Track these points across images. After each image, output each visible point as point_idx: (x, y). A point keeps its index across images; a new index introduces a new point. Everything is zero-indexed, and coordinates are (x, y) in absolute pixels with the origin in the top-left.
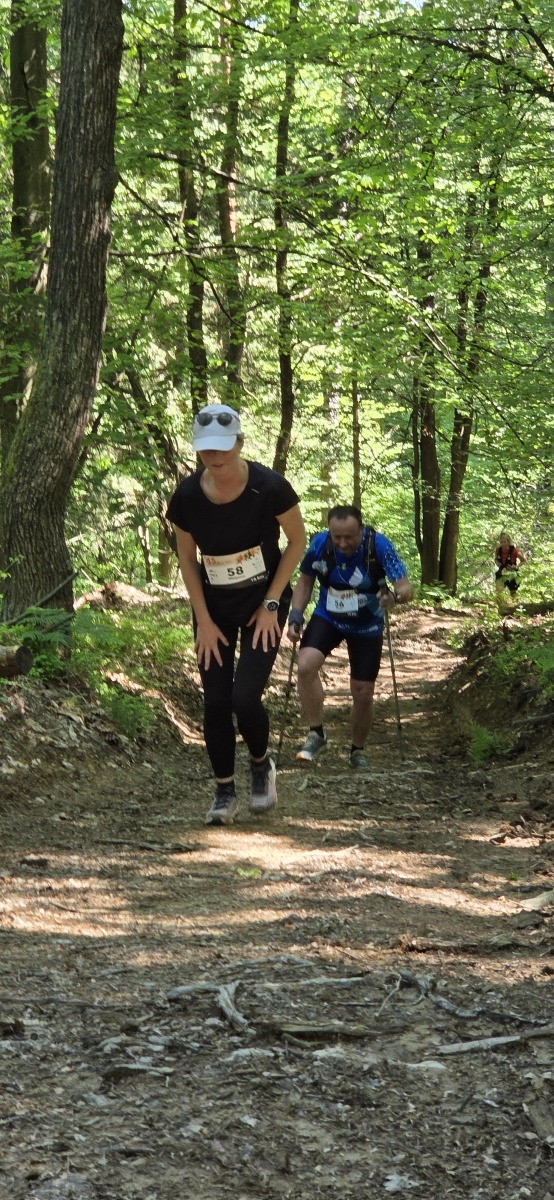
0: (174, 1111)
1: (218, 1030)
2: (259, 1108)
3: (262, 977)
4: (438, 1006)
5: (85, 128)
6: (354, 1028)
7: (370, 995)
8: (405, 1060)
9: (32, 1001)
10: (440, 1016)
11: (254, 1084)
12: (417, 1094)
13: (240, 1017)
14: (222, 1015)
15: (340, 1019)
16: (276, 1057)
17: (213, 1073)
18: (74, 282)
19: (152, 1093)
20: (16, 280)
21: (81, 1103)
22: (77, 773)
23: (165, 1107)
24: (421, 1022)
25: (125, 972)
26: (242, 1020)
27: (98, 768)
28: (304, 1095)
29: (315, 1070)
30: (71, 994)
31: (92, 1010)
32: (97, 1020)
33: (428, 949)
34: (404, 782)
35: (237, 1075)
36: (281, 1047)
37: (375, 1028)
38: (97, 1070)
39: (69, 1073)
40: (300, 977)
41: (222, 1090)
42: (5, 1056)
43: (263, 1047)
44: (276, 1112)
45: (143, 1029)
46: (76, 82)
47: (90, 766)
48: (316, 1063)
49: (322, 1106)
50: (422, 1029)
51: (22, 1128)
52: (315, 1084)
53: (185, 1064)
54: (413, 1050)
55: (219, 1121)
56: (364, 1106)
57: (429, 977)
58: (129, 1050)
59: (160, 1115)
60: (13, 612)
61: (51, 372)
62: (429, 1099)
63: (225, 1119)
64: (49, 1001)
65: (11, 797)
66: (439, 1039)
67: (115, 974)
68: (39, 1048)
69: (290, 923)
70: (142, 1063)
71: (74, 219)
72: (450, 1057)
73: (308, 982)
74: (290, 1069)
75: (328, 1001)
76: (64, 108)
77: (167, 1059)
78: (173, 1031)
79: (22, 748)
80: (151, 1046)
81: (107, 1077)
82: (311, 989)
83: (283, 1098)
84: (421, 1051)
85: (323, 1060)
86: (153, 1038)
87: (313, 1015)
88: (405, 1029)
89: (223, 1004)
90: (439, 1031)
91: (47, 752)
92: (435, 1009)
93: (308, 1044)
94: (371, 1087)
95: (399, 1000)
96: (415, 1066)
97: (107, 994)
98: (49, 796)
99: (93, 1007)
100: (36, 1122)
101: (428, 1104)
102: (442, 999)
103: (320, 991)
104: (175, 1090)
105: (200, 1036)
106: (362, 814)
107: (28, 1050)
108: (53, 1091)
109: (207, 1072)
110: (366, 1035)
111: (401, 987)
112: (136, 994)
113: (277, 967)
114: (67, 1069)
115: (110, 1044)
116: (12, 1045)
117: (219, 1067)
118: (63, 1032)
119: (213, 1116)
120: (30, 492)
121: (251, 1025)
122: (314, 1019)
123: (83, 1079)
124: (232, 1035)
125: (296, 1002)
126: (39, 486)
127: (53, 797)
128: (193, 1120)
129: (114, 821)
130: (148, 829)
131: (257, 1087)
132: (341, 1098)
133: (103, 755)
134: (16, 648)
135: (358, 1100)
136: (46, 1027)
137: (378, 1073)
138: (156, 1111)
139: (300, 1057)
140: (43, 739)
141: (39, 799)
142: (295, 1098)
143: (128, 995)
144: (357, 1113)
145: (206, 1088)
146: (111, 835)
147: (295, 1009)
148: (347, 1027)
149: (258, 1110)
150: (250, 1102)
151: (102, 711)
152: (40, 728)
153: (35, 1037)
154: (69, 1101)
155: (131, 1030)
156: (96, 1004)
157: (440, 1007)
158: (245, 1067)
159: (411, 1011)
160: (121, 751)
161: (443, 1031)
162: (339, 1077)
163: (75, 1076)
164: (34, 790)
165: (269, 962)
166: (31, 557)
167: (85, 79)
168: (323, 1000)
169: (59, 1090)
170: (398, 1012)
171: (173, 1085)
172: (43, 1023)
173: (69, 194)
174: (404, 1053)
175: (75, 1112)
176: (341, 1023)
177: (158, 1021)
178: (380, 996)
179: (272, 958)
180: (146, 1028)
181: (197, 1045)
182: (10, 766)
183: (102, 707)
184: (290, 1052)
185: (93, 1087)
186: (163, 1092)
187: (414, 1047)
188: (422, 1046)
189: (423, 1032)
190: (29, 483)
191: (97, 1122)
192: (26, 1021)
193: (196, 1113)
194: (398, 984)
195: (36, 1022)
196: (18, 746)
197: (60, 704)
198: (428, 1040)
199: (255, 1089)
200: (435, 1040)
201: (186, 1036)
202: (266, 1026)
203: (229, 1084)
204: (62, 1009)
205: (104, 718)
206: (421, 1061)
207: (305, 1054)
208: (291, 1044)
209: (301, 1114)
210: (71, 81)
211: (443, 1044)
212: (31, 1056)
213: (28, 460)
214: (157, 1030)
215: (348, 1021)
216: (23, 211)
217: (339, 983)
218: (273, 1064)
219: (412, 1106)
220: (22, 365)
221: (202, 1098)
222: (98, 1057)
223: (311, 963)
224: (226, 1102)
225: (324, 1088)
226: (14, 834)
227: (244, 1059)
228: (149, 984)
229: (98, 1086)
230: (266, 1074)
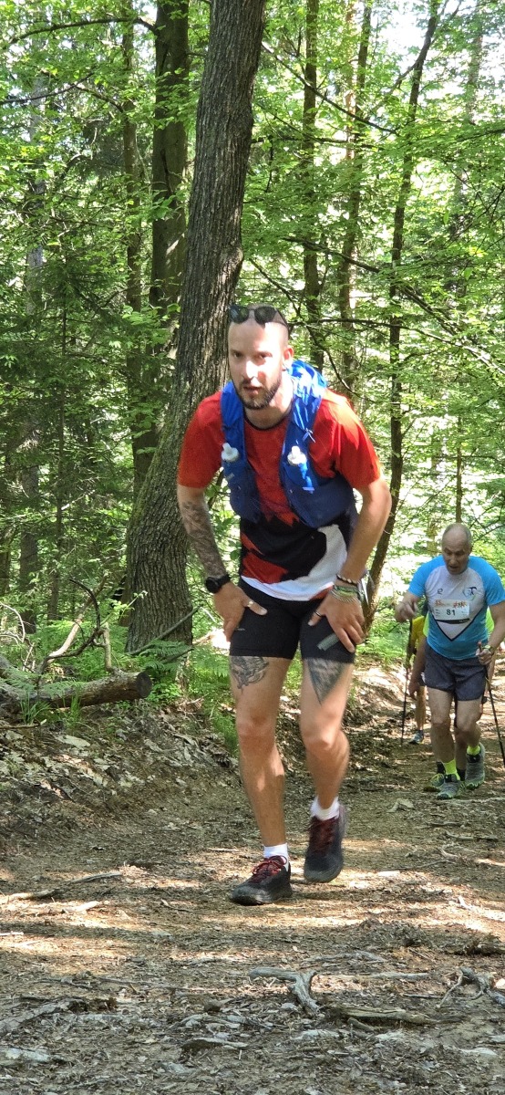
0: (245, 1081)
1: (293, 1014)
2: (321, 1082)
3: (338, 970)
4: (495, 1001)
5: (215, 208)
6: (415, 1016)
7: (433, 988)
8: (460, 1047)
9: (127, 983)
10: (497, 1010)
11: (318, 1059)
12: (469, 1077)
13: (313, 1003)
14: (297, 1000)
15: (403, 1008)
16: (342, 1037)
17: (282, 1049)
18: (201, 346)
19: (226, 1064)
20: (153, 346)
21: (161, 1070)
22: (189, 790)
23: (236, 1077)
24: (477, 1013)
25: (215, 961)
26: (316, 1006)
27: (209, 786)
28: (364, 1072)
29: (376, 1051)
30: (164, 978)
31: (181, 993)
32: (184, 1001)
33: (493, 953)
34: (486, 808)
35: (304, 1051)
36: (348, 1030)
37: (435, 1017)
38: (178, 1043)
39: (153, 1043)
40: (372, 971)
41: (289, 1064)
42: (97, 1028)
43: (331, 1029)
44: (336, 1086)
45: (225, 1010)
46: (208, 167)
47: (202, 784)
48: (377, 1045)
49: (380, 1083)
50: (478, 1019)
51: (106, 1089)
52: (375, 1063)
53: (258, 1041)
54: (468, 1038)
55: (284, 1091)
56: (419, 1084)
57: (490, 975)
58: (209, 1026)
59: (231, 1083)
60: (137, 643)
61: (178, 426)
62: (479, 1082)
63: (290, 1089)
64: (143, 984)
65: (126, 807)
66: (493, 1029)
67: (205, 962)
68: (128, 1021)
69: (369, 926)
70: (220, 1037)
71: (203, 290)
72: (501, 1046)
73: (378, 975)
74: (353, 1049)
75: (396, 993)
76: (197, 190)
77: (242, 1035)
78: (251, 1013)
79: (139, 765)
80: (228, 1024)
81: (186, 1049)
82: (380, 981)
83: (344, 1074)
84: (477, 1039)
85: (384, 1042)
86: (231, 1017)
87: (378, 1002)
88: (462, 1019)
89: (298, 991)
90: (494, 1022)
91: (162, 769)
92: (492, 1003)
93: (372, 1028)
94: (427, 1068)
95: (460, 995)
96: (468, 1051)
97: (196, 980)
98: (161, 808)
99: (181, 990)
100: (118, 1084)
101: (478, 1086)
102: (500, 995)
103: (389, 985)
104: (247, 1063)
105: (275, 1017)
106: (446, 834)
107: (118, 1023)
108: (136, 1060)
109: (278, 1049)
110: (424, 1023)
111: (463, 984)
112: (222, 981)
113: (351, 962)
114: (151, 1040)
115: (192, 1020)
116: (104, 1018)
117: (289, 1043)
118: (152, 1010)
119: (279, 1087)
120: (156, 535)
121: (322, 1010)
122: (379, 1006)
123: (165, 1050)
124: (304, 1018)
125: (365, 992)
126: (164, 529)
127: (165, 809)
128: (260, 1089)
129: (219, 832)
130: (249, 841)
131: (321, 1063)
132: (398, 1076)
133: (214, 775)
134: (137, 674)
135: (413, 1079)
136: (138, 1005)
137: (434, 1056)
138: (229, 1080)
139: (363, 1039)
140: (159, 758)
141: (151, 810)
142: (356, 1074)
143: (216, 981)
144: (412, 1090)
145: (275, 1061)
146: (216, 845)
147: (363, 998)
148: (408, 1015)
149: (321, 1084)
150: (315, 1076)
151: (215, 736)
152: (157, 749)
153: (126, 1012)
154: (151, 1068)
155: (214, 1010)
156: (186, 987)
157: (497, 1002)
158: (311, 1045)
159: (470, 1004)
160: (231, 773)
161: (497, 1022)
162: (398, 1058)
163: (158, 1047)
164: (147, 802)
165: (345, 957)
166: (154, 594)
167: (217, 164)
168: (391, 992)
169: (142, 1059)
170: (459, 1004)
171: (245, 1058)
172: (134, 1002)
173: (199, 265)
174: (459, 1041)
175: (155, 1078)
176: (404, 1011)
177: (240, 1003)
178: (442, 990)
179: (348, 955)
180: (227, 1010)
181: (271, 1024)
182: (127, 781)
183: (216, 732)
184: (354, 1035)
185: (173, 1057)
186: (236, 1063)
187: (469, 1035)
188: (476, 1035)
189: (479, 1023)
190: (155, 526)
191: (174, 1087)
192: (118, 1000)
193: (264, 1083)
194: (460, 980)
195: (129, 1000)
196: (136, 762)
197: (176, 728)
198: (482, 1029)
199: (320, 1065)
200: (489, 1030)
201: (263, 1018)
202: (334, 1010)
203: (295, 1059)
204: (154, 990)
205: (217, 741)
206: (474, 1048)
207: (368, 1036)
208: (356, 1027)
209: (360, 1088)
210: (204, 166)
211: (495, 1033)
212: (120, 1028)
213: (154, 505)
214: (237, 1012)
215: (410, 1009)
216: (160, 283)
217: (405, 977)
218: (337, 1044)
219: (463, 1087)
220: (154, 421)
221: (271, 1070)
222: (180, 1031)
223: (384, 960)
224: (292, 1075)
225: (382, 1066)
226: (127, 840)
227: (311, 1038)
228: (235, 972)
229: (178, 1057)
230: (330, 1052)
